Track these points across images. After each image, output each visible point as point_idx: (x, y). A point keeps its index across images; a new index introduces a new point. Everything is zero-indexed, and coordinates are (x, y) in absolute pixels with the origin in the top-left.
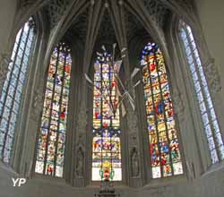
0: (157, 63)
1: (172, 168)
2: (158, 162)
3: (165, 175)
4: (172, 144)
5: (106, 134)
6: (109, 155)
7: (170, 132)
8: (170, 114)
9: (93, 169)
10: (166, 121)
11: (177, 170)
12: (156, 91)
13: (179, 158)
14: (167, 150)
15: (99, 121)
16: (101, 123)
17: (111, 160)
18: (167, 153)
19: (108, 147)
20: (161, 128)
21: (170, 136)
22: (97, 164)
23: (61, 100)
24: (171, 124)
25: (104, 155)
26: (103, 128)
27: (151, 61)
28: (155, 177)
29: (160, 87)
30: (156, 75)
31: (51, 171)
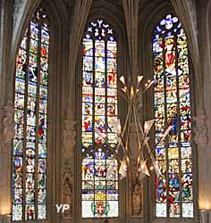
0: (177, 54)
1: (181, 208)
2: (164, 198)
3: (171, 215)
4: (184, 179)
5: (100, 154)
6: (104, 183)
7: (183, 162)
8: (186, 138)
9: (83, 203)
10: (180, 145)
11: (187, 212)
12: (172, 100)
13: (191, 198)
14: (177, 186)
15: (89, 135)
16: (93, 138)
17: (106, 190)
18: (177, 189)
19: (102, 172)
20: (173, 154)
21: (183, 168)
22: (87, 196)
23: (37, 108)
24: (187, 152)
25: (97, 184)
26: (96, 145)
27: (169, 47)
28: (158, 215)
29: (177, 93)
30: (174, 73)
31: (32, 214)
